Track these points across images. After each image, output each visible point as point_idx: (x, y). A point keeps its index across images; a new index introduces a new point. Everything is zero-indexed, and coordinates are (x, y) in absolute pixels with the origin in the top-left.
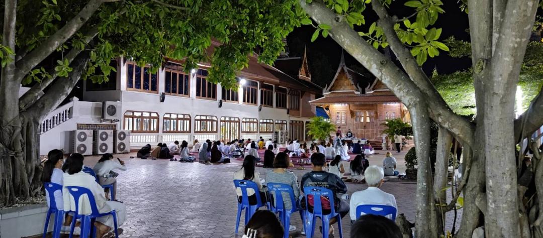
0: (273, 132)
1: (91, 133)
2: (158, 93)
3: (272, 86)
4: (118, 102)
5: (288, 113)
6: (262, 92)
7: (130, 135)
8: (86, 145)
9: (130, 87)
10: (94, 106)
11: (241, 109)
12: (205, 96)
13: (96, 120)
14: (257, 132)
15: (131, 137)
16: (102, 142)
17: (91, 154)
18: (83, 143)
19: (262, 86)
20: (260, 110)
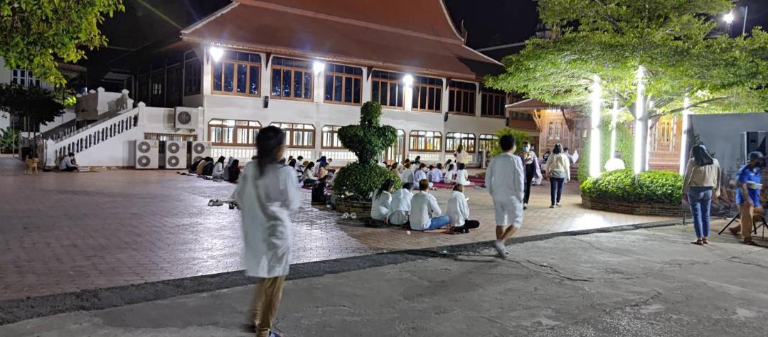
0: (474, 152)
1: (155, 144)
2: (260, 97)
3: (475, 86)
4: (200, 108)
5: (507, 125)
6: (451, 93)
7: (210, 148)
8: (150, 157)
9: (218, 90)
10: (167, 113)
11: (407, 117)
12: (340, 100)
13: (170, 129)
14: (440, 151)
15: (212, 150)
16: (172, 155)
17: (157, 167)
18: (146, 154)
19: (451, 84)
20: (446, 119)
